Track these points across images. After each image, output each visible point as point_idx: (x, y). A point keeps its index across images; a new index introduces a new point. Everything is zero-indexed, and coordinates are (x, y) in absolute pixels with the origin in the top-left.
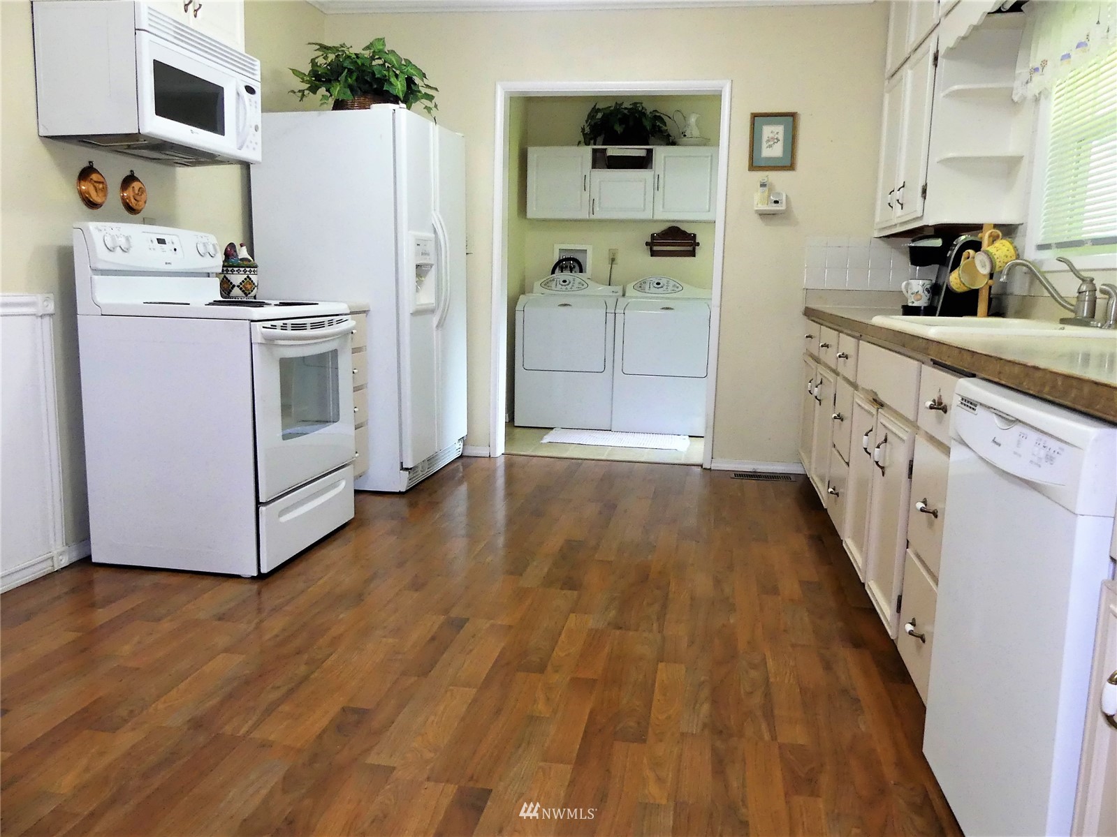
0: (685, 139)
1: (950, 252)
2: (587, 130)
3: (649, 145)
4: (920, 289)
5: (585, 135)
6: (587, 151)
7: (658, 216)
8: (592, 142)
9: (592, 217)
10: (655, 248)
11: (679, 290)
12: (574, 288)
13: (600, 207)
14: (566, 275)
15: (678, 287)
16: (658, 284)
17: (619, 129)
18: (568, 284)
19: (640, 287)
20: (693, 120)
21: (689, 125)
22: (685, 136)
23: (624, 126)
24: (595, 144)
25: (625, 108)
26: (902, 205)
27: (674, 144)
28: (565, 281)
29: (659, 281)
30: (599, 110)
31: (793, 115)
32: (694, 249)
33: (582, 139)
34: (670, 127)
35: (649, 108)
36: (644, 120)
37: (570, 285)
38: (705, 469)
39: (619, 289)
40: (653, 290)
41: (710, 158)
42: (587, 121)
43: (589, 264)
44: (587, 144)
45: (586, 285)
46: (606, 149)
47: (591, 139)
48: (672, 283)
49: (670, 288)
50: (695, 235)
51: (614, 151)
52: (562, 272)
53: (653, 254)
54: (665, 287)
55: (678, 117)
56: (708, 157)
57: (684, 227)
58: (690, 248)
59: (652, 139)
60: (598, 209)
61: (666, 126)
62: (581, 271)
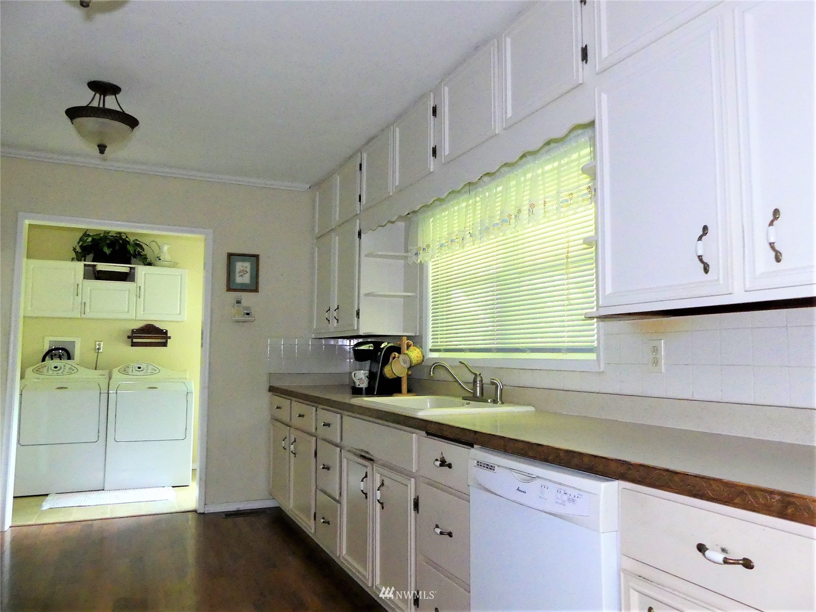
0: (160, 262)
1: (379, 353)
2: (78, 249)
3: (130, 264)
4: (363, 377)
5: (76, 253)
6: (80, 266)
7: (139, 317)
8: (83, 259)
9: (83, 316)
10: (135, 340)
11: (155, 372)
12: (65, 373)
13: (90, 309)
14: (56, 362)
15: (155, 370)
16: (139, 368)
17: (107, 251)
18: (59, 370)
19: (125, 371)
20: (165, 248)
21: (163, 252)
22: (160, 259)
23: (111, 249)
24: (85, 261)
25: (112, 236)
26: (338, 320)
27: (150, 264)
28: (56, 367)
29: (139, 366)
30: (89, 235)
31: (256, 257)
32: (167, 341)
33: (74, 255)
34: (147, 252)
35: (131, 239)
36: (128, 246)
37: (61, 370)
38: (199, 513)
39: (106, 372)
40: (135, 373)
41: (180, 277)
42: (78, 243)
43: (77, 353)
44: (79, 260)
45: (76, 370)
46: (95, 265)
47: (82, 257)
48: (150, 367)
49: (149, 371)
50: (167, 331)
51: (102, 267)
52: (52, 359)
53: (134, 344)
54: (145, 371)
55: (153, 245)
56: (178, 275)
57: (157, 325)
58: (164, 341)
59: (133, 260)
60: (88, 310)
61: (144, 251)
62: (69, 358)
